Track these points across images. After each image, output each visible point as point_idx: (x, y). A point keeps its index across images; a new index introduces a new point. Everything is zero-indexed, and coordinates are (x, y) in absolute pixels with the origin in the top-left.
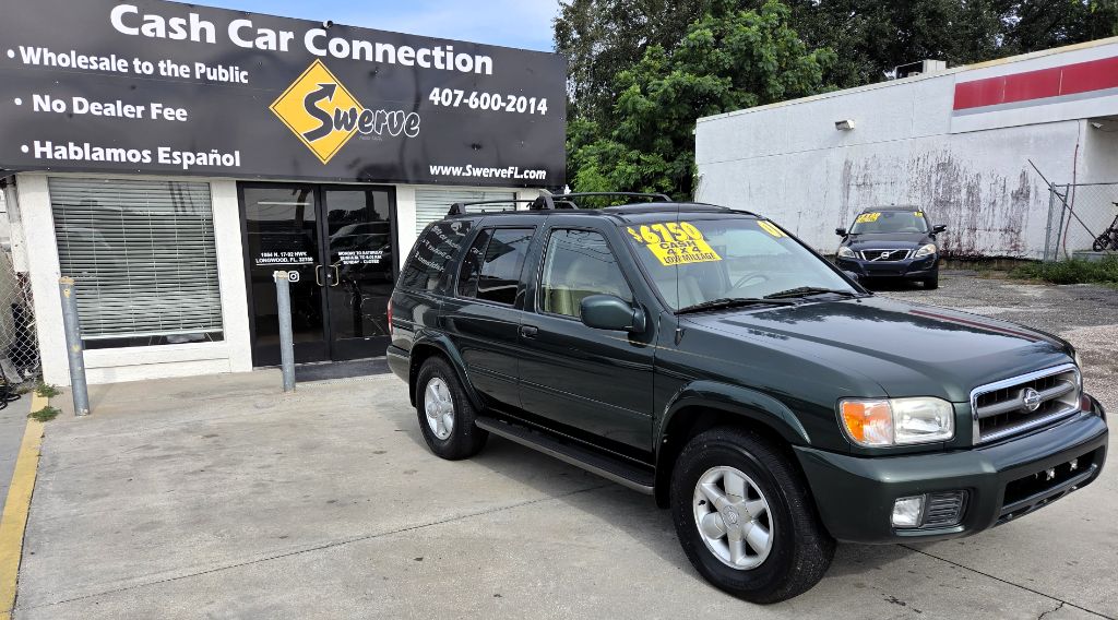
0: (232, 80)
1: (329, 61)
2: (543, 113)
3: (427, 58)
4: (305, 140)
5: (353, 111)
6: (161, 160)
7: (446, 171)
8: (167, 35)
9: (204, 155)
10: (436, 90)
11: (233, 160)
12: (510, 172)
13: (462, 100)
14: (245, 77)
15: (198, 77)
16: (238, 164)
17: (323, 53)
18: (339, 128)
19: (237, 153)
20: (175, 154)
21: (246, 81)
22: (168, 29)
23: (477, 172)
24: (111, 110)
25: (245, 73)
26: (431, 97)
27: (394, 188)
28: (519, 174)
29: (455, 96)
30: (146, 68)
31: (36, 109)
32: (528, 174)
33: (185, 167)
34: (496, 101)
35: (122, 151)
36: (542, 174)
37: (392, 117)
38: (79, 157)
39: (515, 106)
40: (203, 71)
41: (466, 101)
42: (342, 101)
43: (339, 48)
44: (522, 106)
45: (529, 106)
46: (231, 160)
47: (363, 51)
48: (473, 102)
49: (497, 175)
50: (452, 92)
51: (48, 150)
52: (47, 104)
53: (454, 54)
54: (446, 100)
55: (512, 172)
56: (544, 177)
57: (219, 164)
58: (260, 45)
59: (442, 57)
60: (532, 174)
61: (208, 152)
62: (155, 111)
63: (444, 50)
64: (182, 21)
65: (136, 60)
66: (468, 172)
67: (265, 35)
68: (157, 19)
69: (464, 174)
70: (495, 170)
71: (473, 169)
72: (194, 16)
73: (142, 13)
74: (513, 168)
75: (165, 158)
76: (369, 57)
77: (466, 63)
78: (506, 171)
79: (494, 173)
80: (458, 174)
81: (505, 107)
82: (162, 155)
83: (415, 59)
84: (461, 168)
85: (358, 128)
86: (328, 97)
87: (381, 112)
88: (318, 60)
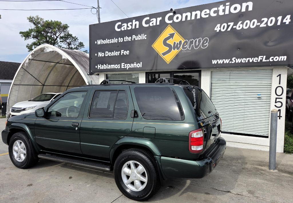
0: (142, 39)
1: (174, 25)
3: (215, 12)
4: (162, 56)
5: (181, 42)
7: (220, 62)
8: (127, 28)
9: (132, 64)
10: (219, 25)
12: (260, 59)
13: (232, 27)
14: (146, 37)
15: (133, 40)
16: (141, 67)
17: (171, 22)
18: (174, 49)
19: (141, 63)
20: (126, 65)
21: (145, 38)
22: (128, 27)
23: (239, 61)
24: (113, 54)
25: (146, 35)
26: (216, 29)
27: (200, 71)
28: (265, 60)
29: (228, 26)
30: (121, 40)
31: (99, 56)
32: (272, 59)
33: (127, 69)
35: (114, 65)
37: (196, 41)
38: (106, 68)
39: (267, 23)
40: (134, 38)
41: (234, 27)
42: (177, 38)
43: (178, 18)
44: (271, 23)
45: (277, 21)
46: (139, 65)
47: (186, 17)
48: (239, 26)
49: (251, 61)
50: (227, 24)
51: (100, 67)
52: (100, 54)
53: (230, 6)
54: (223, 28)
55: (262, 59)
56: (285, 60)
57: (136, 67)
58: (151, 25)
59: (223, 9)
60: (276, 59)
61: (133, 63)
62: (122, 53)
63: (225, 5)
64: (131, 23)
65: (119, 38)
66: (233, 61)
67: (153, 21)
68: (125, 24)
69: (230, 62)
70: (250, 59)
71: (236, 59)
72: (134, 21)
73: (122, 24)
74: (262, 57)
75: (123, 66)
76: (189, 19)
77: (237, 8)
78: (257, 59)
79: (249, 60)
80: (227, 62)
81: (259, 25)
82: (122, 65)
83: (209, 14)
84: (229, 60)
85: (182, 48)
86: (172, 38)
87: (191, 40)
88: (169, 25)
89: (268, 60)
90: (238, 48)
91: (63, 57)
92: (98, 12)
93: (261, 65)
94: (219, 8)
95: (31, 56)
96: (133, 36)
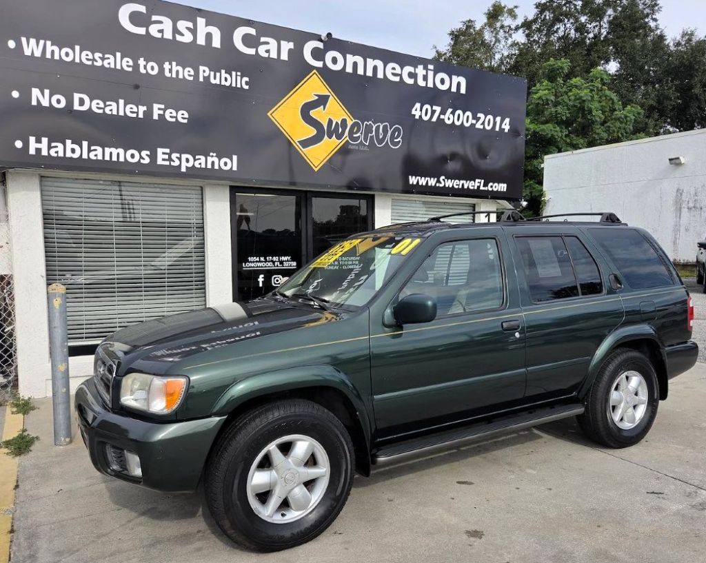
0: (234, 85)
1: (325, 73)
2: (506, 131)
3: (412, 75)
4: (298, 147)
5: (344, 121)
6: (160, 162)
7: (423, 181)
8: (174, 36)
9: (203, 158)
10: (418, 105)
11: (230, 164)
12: (477, 184)
13: (439, 116)
14: (247, 83)
15: (201, 79)
16: (235, 168)
17: (319, 64)
18: (330, 137)
19: (235, 158)
20: (174, 156)
21: (246, 87)
22: (176, 31)
23: (449, 183)
24: (112, 108)
25: (247, 79)
26: (413, 112)
27: (373, 197)
28: (484, 186)
29: (433, 112)
30: (152, 68)
31: (34, 103)
32: (491, 186)
33: (183, 169)
34: (468, 118)
35: (121, 151)
36: (502, 187)
37: (378, 128)
38: (76, 155)
39: (483, 123)
40: (206, 74)
41: (442, 117)
42: (334, 112)
43: (336, 61)
44: (489, 124)
45: (495, 123)
47: (355, 65)
48: (449, 118)
50: (431, 107)
51: (44, 146)
52: (44, 98)
53: (436, 72)
54: (426, 115)
55: (479, 184)
56: (505, 190)
57: (216, 167)
58: (262, 53)
59: (424, 75)
60: (496, 187)
61: (206, 155)
62: (157, 112)
63: (426, 68)
64: (189, 24)
65: (142, 59)
66: (441, 183)
67: (268, 43)
68: (166, 21)
69: (438, 185)
70: (465, 182)
71: (446, 180)
72: (201, 21)
73: (150, 12)
74: (480, 181)
75: (164, 160)
76: (360, 71)
77: (444, 82)
78: (473, 183)
79: (463, 185)
80: (433, 185)
81: (475, 124)
82: (161, 156)
83: (401, 76)
84: (436, 179)
85: (348, 138)
86: (322, 107)
87: (368, 124)
88: (315, 71)
89: (487, 188)
90: (448, 160)
93: (477, 194)
94: (417, 71)
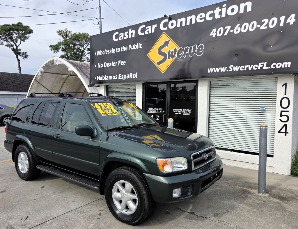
0: (138, 48)
1: (169, 32)
3: (211, 15)
4: (157, 65)
5: (175, 49)
6: (119, 78)
7: (217, 70)
8: (124, 38)
10: (215, 30)
12: (260, 66)
13: (230, 31)
15: (129, 49)
16: (137, 77)
17: (166, 29)
18: (169, 58)
19: (137, 73)
20: (122, 75)
21: (141, 47)
22: (125, 36)
23: (236, 69)
24: (111, 65)
25: (141, 44)
26: (211, 34)
28: (266, 67)
29: (225, 30)
30: (118, 50)
32: (275, 66)
33: (124, 80)
34: (253, 25)
35: (111, 77)
36: (286, 65)
37: (191, 49)
38: (104, 79)
39: (267, 25)
40: (130, 47)
41: (232, 31)
42: (172, 46)
43: (173, 25)
44: (273, 24)
45: (279, 22)
46: (135, 76)
47: (181, 22)
48: (237, 30)
49: (250, 69)
50: (224, 28)
51: (99, 78)
52: (100, 66)
53: (227, 8)
54: (220, 33)
55: (262, 66)
56: (289, 66)
57: (132, 78)
58: (146, 33)
59: (219, 12)
60: (279, 65)
61: (129, 74)
62: (119, 63)
63: (221, 8)
64: (127, 32)
65: (117, 48)
66: (230, 69)
67: (148, 28)
68: (122, 34)
69: (227, 71)
70: (249, 66)
71: (234, 67)
72: (130, 30)
73: (119, 33)
74: (263, 63)
76: (184, 24)
77: (234, 10)
78: (257, 66)
79: (248, 68)
80: (224, 71)
81: (259, 28)
82: (119, 76)
83: (205, 18)
84: (226, 68)
85: (176, 57)
86: (166, 46)
87: (186, 48)
88: (164, 32)
89: (269, 68)
90: (236, 55)
91: (69, 70)
92: (100, 22)
93: (261, 73)
94: (215, 11)
95: (42, 69)
96: (129, 45)
